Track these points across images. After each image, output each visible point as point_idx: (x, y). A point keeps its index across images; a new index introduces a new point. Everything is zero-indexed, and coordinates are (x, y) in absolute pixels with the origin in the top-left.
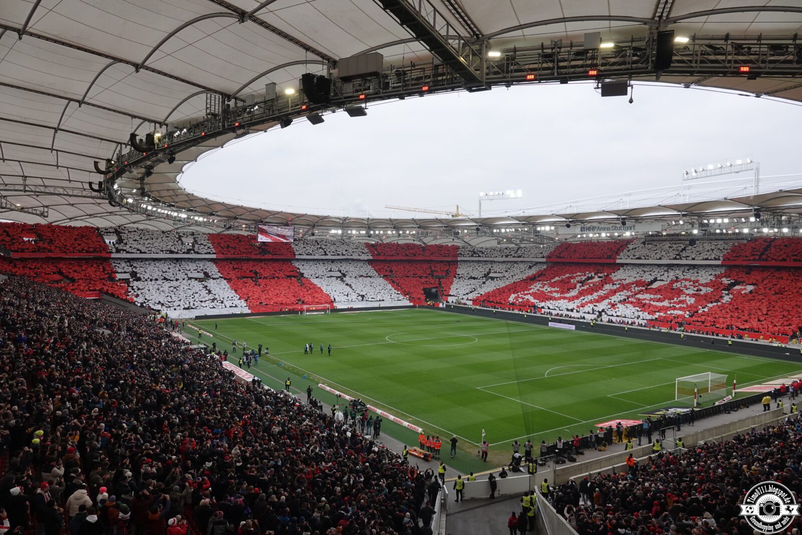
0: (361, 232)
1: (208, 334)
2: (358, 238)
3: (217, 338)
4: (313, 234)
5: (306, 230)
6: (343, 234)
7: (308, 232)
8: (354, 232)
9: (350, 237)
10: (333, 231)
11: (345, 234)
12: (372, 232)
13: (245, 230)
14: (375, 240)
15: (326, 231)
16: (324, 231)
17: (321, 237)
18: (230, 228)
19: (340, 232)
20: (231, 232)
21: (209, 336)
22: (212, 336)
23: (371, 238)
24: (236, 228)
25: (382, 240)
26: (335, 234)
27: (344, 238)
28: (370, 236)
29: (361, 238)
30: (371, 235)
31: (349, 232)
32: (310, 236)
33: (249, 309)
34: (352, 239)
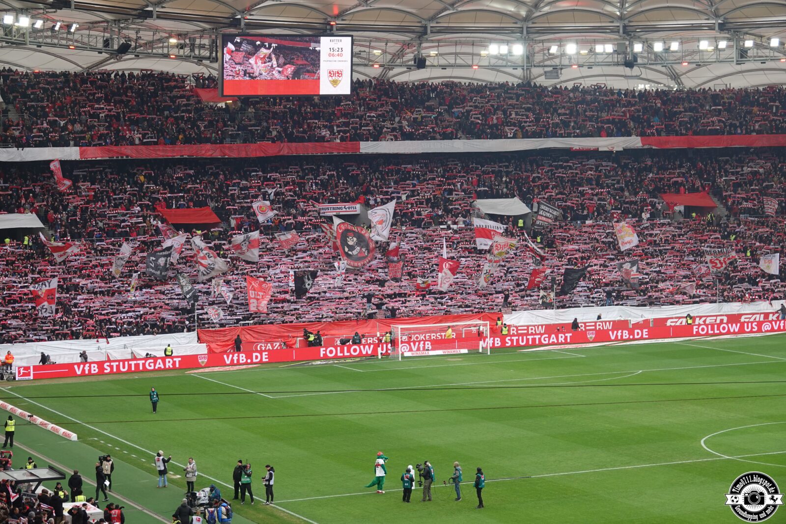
0: (599, 48)
1: (62, 431)
2: (585, 71)
3: (91, 444)
4: (421, 63)
5: (393, 48)
6: (529, 57)
7: (400, 54)
8: (571, 48)
9: (556, 70)
10: (494, 49)
11: (538, 58)
12: (638, 48)
13: (179, 57)
14: (651, 75)
15: (468, 49)
16: (459, 49)
17: (448, 72)
18: (124, 49)
19: (518, 50)
20: (129, 65)
21: (65, 439)
22: (74, 437)
23: (636, 71)
24: (147, 50)
25: (675, 77)
26: (499, 57)
27: (535, 71)
28: (630, 64)
29: (596, 70)
30: (635, 57)
31: (554, 49)
32: (409, 68)
33: (200, 340)
34: (565, 74)
